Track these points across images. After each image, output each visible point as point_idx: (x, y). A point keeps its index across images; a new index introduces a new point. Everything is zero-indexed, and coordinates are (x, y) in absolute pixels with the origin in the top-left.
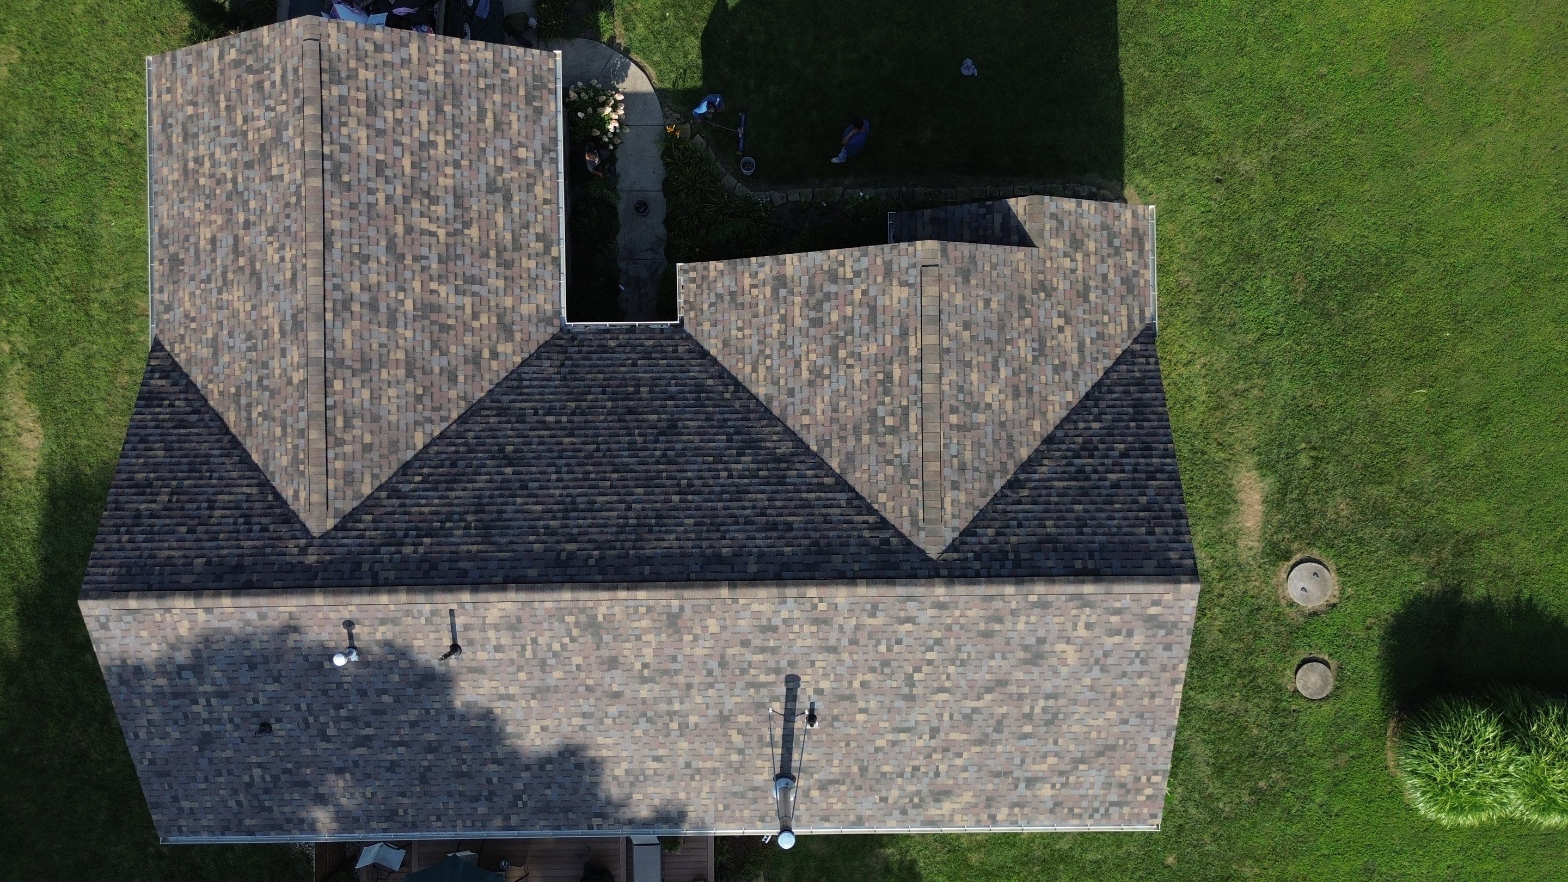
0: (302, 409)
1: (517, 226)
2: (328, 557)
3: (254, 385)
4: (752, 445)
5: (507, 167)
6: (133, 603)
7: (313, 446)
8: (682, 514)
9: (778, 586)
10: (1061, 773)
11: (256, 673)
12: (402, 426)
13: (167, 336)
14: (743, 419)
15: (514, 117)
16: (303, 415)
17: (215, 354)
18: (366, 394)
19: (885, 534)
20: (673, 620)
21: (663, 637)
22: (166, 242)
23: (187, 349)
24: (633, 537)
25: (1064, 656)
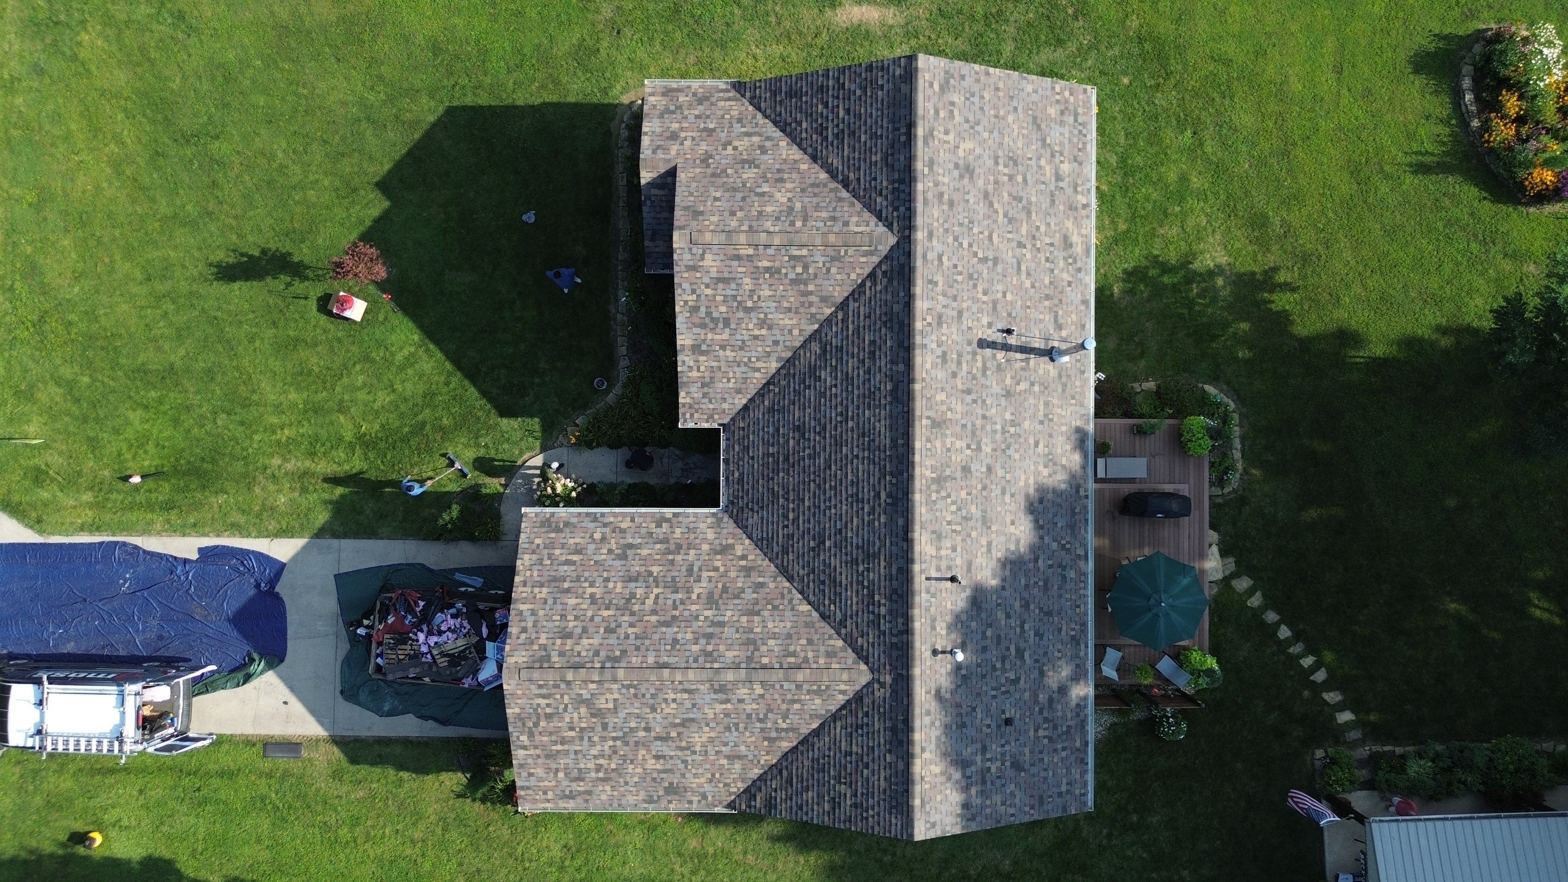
0: (782, 686)
1: (651, 540)
2: (888, 667)
3: (763, 725)
4: (813, 371)
5: (607, 546)
6: (917, 802)
7: (808, 678)
8: (862, 420)
9: (914, 349)
10: (1053, 156)
11: (969, 723)
12: (795, 619)
13: (724, 798)
14: (794, 378)
15: (571, 541)
16: (786, 686)
17: (739, 757)
18: (771, 642)
19: (879, 274)
20: (937, 424)
21: (948, 432)
22: (655, 798)
23: (734, 781)
24: (877, 453)
25: (967, 151)
